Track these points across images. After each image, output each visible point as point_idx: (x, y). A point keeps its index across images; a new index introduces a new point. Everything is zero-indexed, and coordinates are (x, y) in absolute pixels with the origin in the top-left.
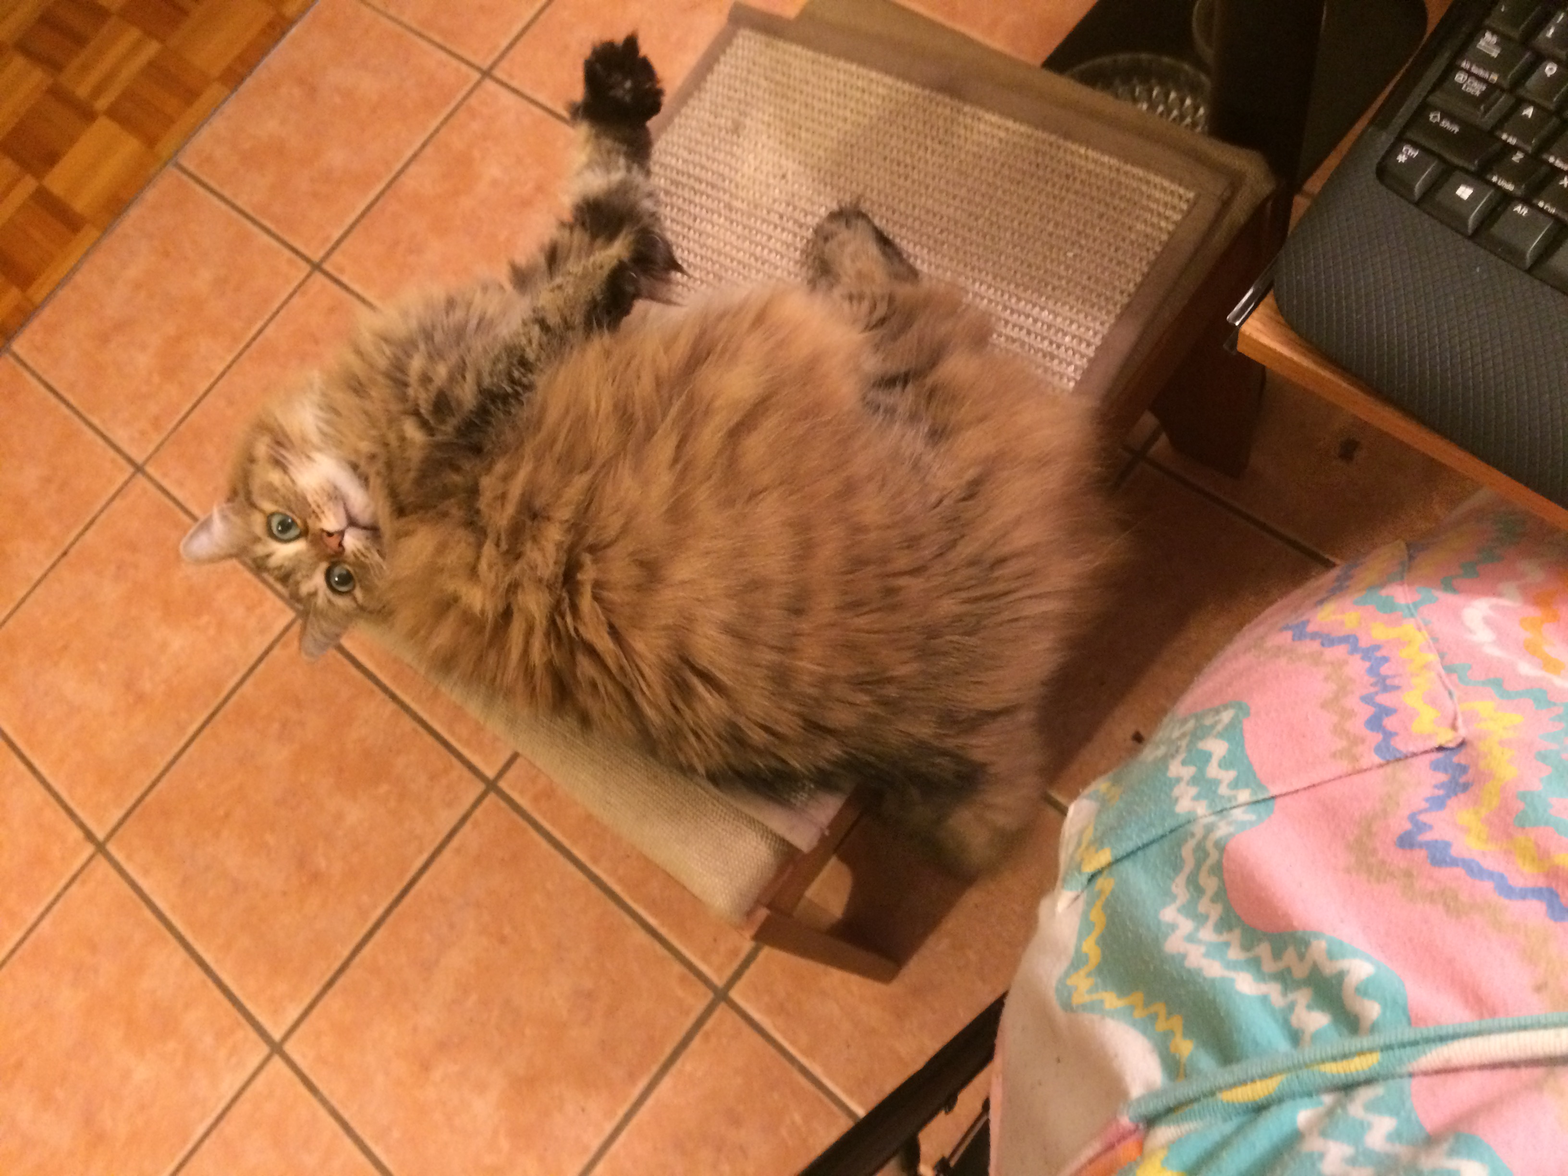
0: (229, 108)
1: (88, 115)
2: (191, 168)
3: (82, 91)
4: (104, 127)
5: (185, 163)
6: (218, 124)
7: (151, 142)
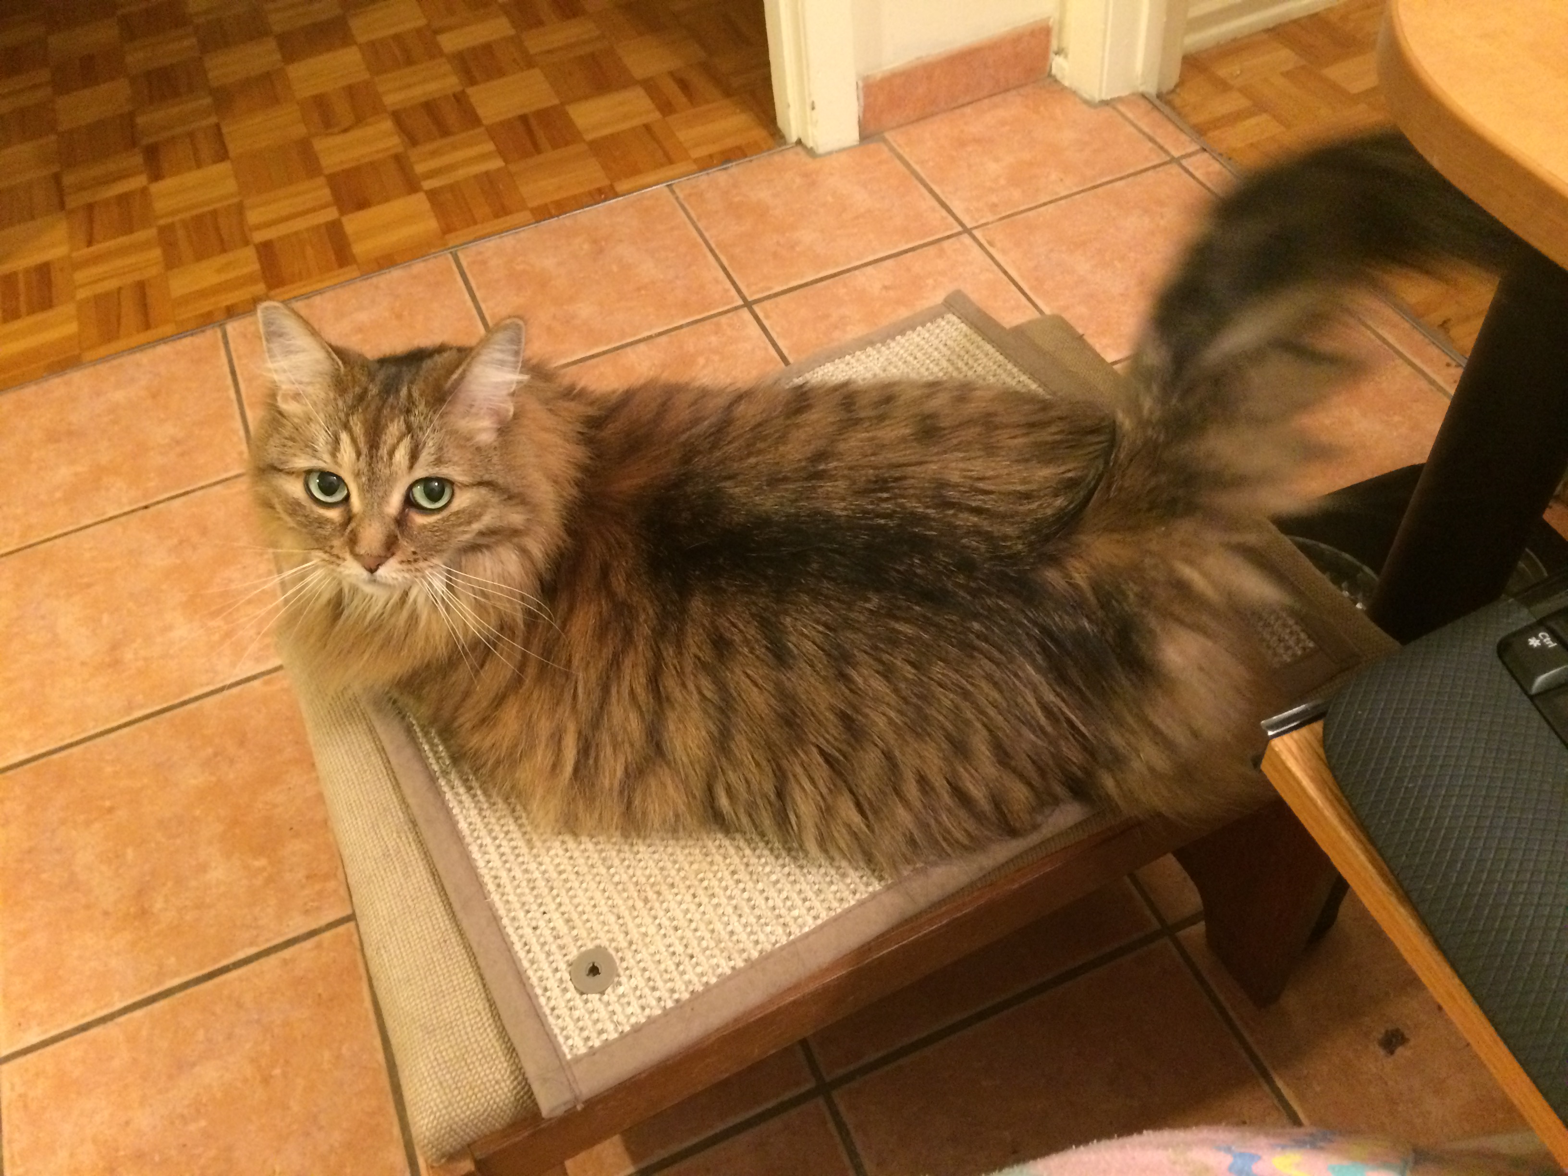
0: (526, 234)
1: (412, 186)
2: (464, 263)
3: (420, 168)
4: (419, 202)
5: (461, 255)
6: (508, 241)
7: (447, 229)
